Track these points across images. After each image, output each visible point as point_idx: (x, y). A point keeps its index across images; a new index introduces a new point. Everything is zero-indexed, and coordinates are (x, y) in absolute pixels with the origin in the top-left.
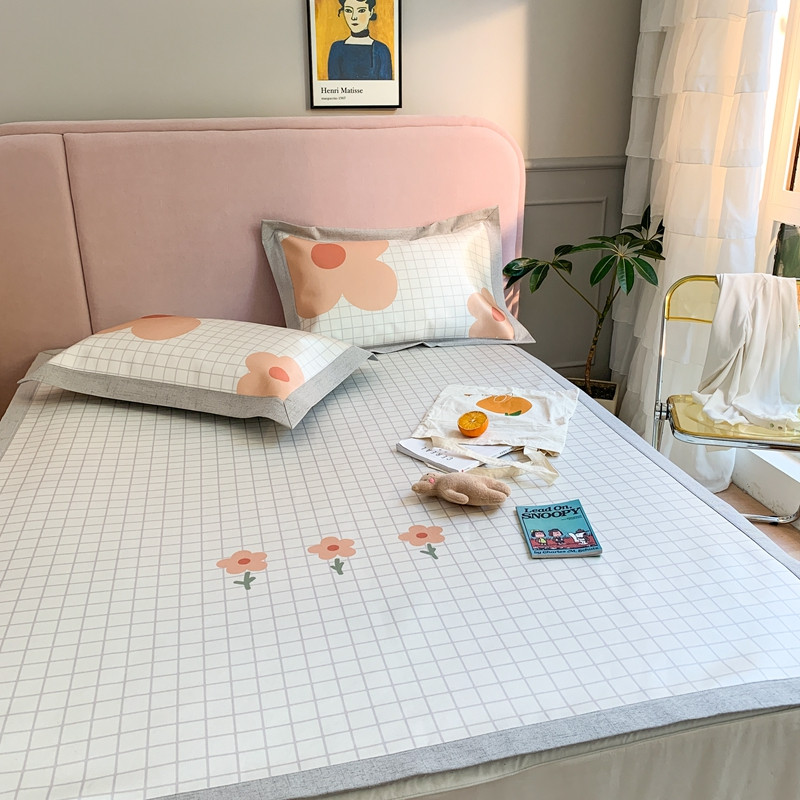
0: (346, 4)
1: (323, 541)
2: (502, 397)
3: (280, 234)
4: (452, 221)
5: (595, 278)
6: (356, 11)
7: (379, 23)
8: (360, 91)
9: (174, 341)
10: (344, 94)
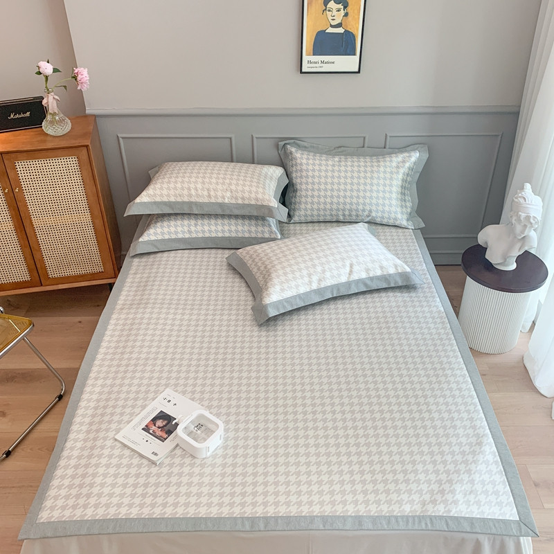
0: (328, 6)
6: (334, 11)
8: (333, 63)
10: (322, 65)
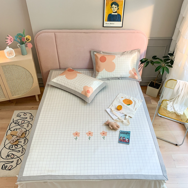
0: (112, 6)
1: (89, 131)
2: (128, 100)
3: (94, 53)
4: (130, 51)
5: (156, 70)
6: (114, 8)
7: (119, 10)
8: (114, 24)
9: (72, 80)
10: (110, 24)
